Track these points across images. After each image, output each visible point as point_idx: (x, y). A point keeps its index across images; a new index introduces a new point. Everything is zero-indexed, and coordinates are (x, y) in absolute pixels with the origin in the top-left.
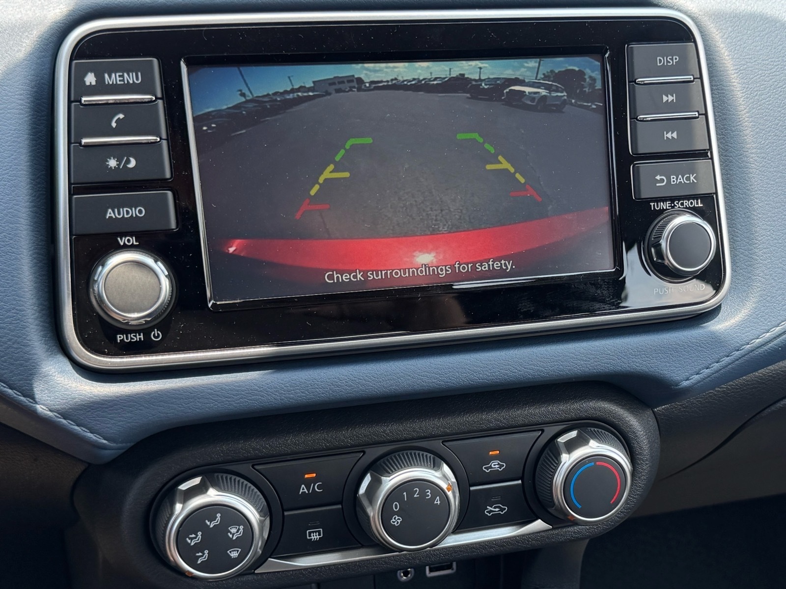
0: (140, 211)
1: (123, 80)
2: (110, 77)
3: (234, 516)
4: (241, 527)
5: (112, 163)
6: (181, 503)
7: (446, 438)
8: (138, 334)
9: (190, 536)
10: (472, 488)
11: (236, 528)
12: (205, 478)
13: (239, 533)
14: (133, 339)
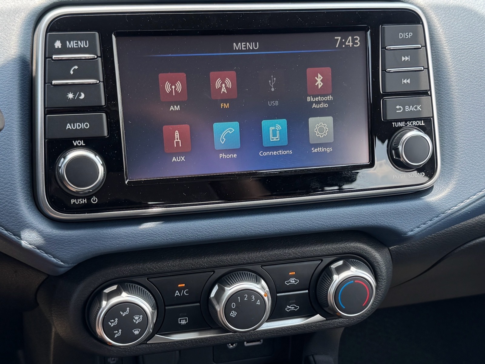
0: (87, 125)
1: (78, 45)
2: (70, 43)
3: (137, 309)
4: (141, 316)
5: (71, 96)
6: (106, 301)
7: (264, 263)
8: (83, 199)
9: (111, 321)
10: (278, 295)
11: (138, 316)
12: (120, 286)
13: (140, 320)
14: (81, 202)
